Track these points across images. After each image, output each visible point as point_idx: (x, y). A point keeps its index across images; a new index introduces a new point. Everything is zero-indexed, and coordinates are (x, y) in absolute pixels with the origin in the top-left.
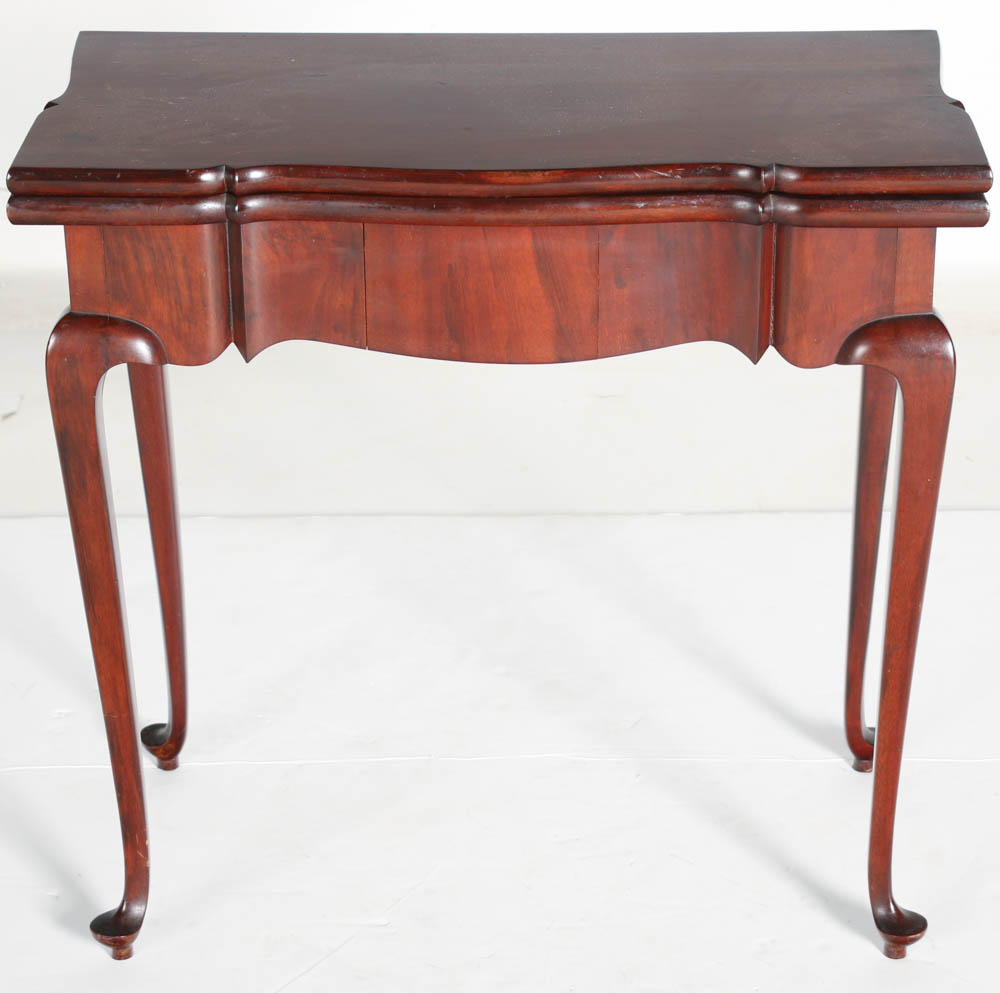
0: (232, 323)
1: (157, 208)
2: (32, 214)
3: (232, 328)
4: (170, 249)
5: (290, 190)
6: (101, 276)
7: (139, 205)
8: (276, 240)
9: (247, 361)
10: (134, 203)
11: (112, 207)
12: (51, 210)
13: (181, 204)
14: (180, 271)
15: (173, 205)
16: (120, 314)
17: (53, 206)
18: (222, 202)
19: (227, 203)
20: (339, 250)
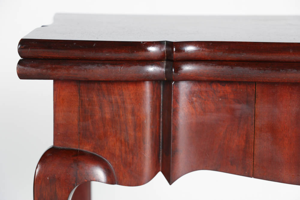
0: (161, 157)
1: (119, 67)
2: (34, 70)
3: (161, 161)
4: (124, 102)
5: (209, 59)
6: (76, 122)
7: (107, 66)
8: (194, 99)
9: (170, 184)
10: (104, 64)
11: (89, 67)
12: (47, 69)
13: (136, 65)
14: (130, 117)
15: (130, 66)
16: (87, 148)
17: (49, 66)
18: (162, 67)
19: (167, 67)
20: (237, 106)
